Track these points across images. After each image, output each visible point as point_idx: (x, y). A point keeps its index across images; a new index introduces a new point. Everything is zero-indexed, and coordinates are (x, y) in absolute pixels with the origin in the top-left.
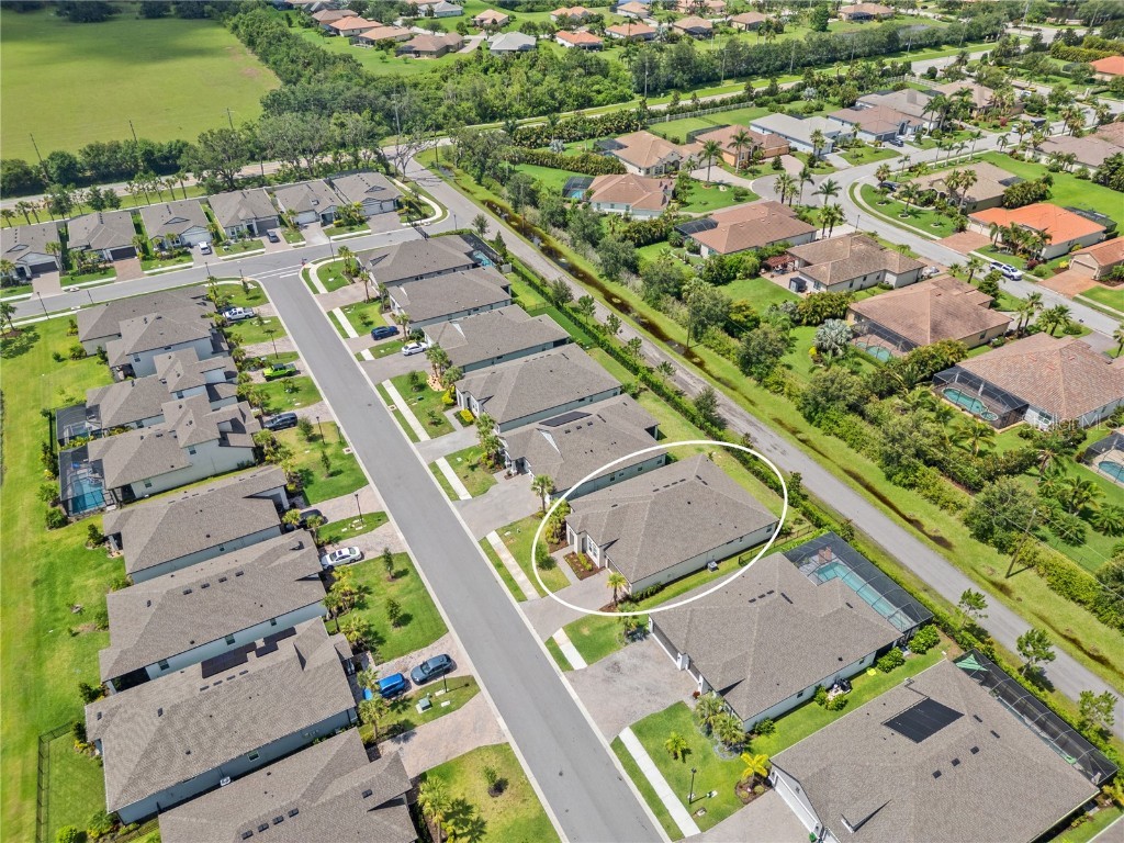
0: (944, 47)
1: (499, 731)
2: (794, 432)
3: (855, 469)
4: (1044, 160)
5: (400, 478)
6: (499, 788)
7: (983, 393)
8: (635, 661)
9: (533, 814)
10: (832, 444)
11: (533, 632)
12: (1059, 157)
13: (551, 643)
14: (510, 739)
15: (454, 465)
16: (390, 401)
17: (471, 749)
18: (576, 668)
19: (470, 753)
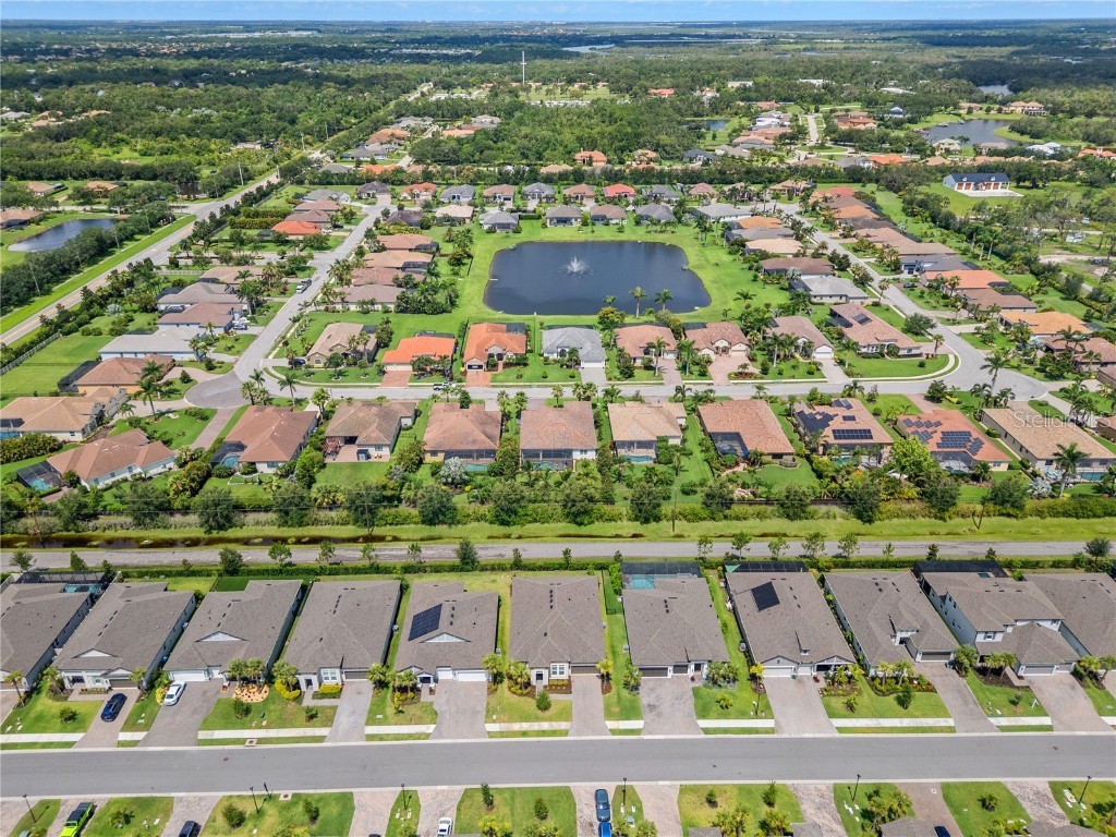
0: (137, 237)
1: (670, 786)
2: (509, 537)
3: (561, 532)
4: (353, 308)
5: (365, 767)
6: (712, 803)
7: (543, 457)
8: (652, 696)
9: (736, 792)
10: (532, 528)
11: (599, 738)
12: (364, 303)
13: (613, 732)
14: (678, 783)
15: (380, 723)
16: (241, 741)
17: (677, 807)
18: (641, 727)
19: (680, 808)
